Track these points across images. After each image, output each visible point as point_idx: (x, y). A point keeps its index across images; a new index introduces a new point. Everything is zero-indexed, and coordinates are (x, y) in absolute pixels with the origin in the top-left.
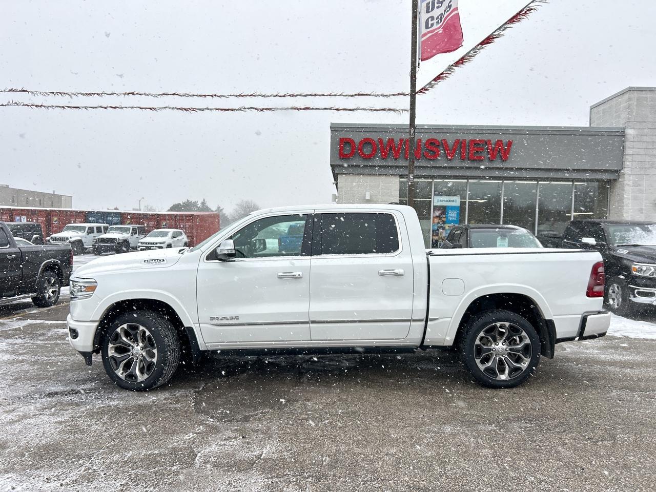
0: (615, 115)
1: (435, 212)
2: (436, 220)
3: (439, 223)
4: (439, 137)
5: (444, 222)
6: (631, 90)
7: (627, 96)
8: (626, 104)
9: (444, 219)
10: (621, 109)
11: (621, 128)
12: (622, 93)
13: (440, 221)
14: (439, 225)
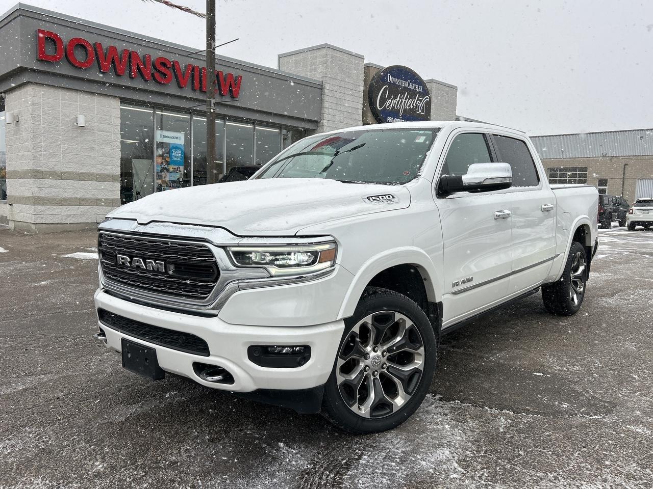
0: (309, 68)
1: (158, 150)
2: (160, 160)
3: (162, 163)
4: (172, 58)
5: (168, 163)
6: (327, 47)
7: (324, 51)
8: (323, 59)
9: (167, 159)
10: (317, 63)
11: (319, 81)
12: (319, 48)
13: (163, 160)
14: (163, 166)
